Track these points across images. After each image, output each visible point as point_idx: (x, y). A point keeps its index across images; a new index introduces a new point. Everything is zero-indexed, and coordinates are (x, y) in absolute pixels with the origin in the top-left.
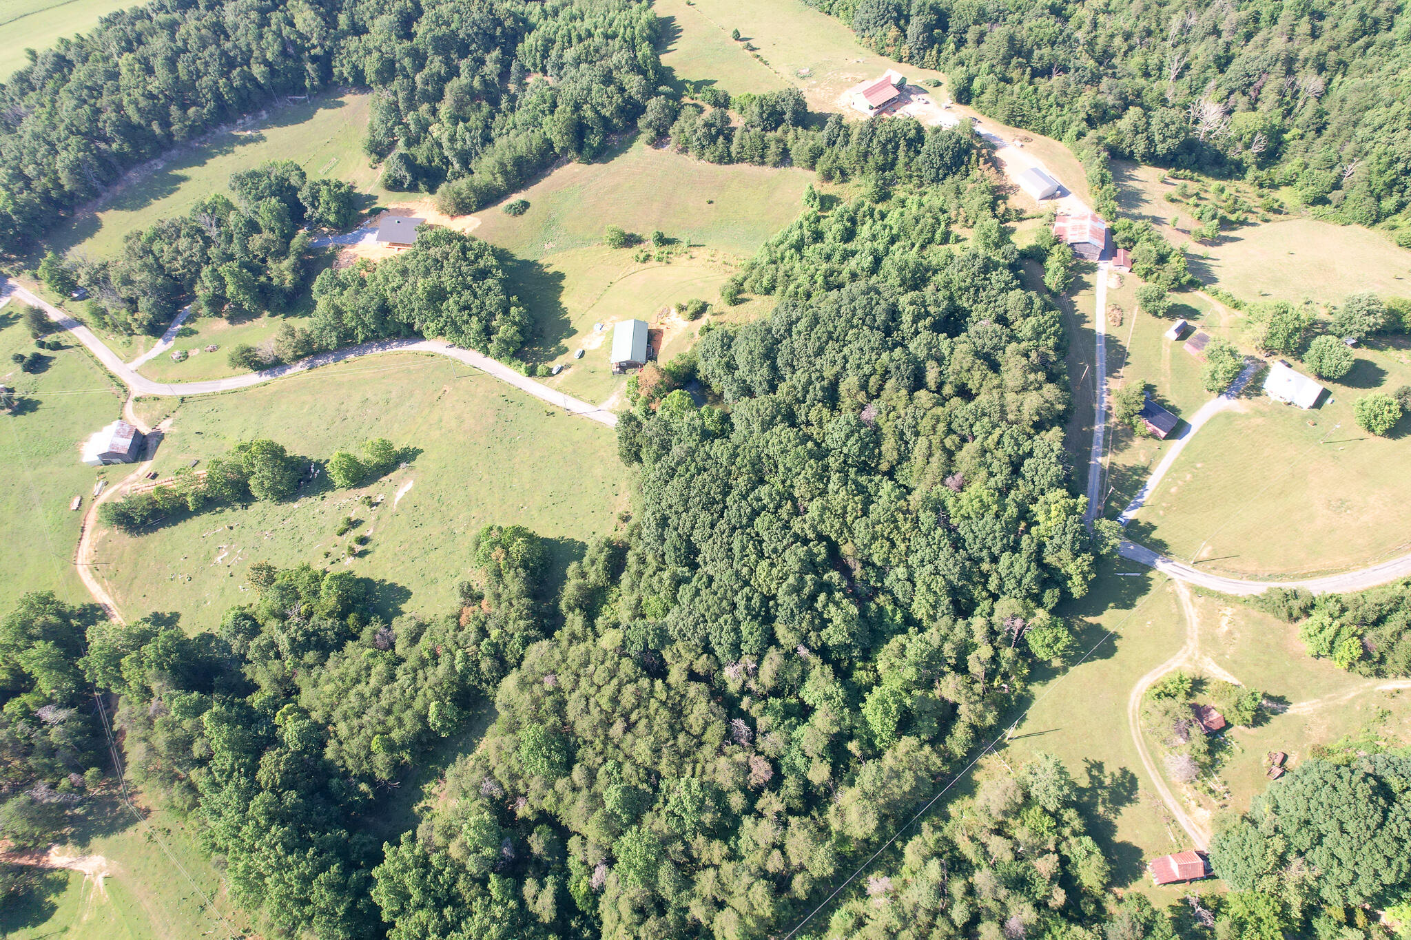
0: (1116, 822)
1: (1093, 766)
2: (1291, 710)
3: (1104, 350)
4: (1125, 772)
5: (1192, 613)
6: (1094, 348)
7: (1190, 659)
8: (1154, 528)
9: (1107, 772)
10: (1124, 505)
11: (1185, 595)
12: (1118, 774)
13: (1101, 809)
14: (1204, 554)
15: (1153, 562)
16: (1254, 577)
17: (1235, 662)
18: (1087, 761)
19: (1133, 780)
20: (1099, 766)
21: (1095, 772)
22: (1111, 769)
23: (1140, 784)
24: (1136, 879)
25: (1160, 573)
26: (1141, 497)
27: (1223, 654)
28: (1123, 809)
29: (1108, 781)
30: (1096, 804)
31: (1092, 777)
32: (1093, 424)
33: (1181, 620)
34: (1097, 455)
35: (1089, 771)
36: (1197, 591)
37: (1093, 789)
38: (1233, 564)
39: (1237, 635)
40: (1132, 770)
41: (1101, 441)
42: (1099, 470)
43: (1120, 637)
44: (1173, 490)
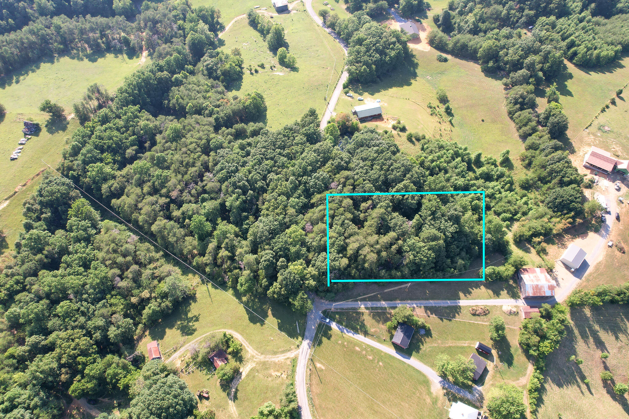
0: (174, 329)
1: (197, 318)
2: (231, 403)
3: (446, 305)
4: (195, 330)
5: (280, 358)
6: (445, 299)
7: (253, 356)
8: (329, 338)
9: (194, 323)
10: (339, 322)
11: (291, 355)
12: (194, 327)
13: (179, 323)
14: (318, 365)
15: (307, 339)
16: (309, 391)
17: (254, 377)
18: (199, 315)
19: (191, 334)
20: (197, 320)
21: (194, 319)
22: (196, 325)
23: (190, 337)
24: (152, 338)
25: (301, 342)
26: (348, 332)
27: (258, 371)
28: (179, 331)
29: (191, 324)
30: (181, 321)
31: (192, 318)
32: (384, 300)
33: (275, 353)
34: (365, 305)
35: (195, 316)
36: (294, 361)
37: (187, 319)
38: (315, 381)
39: (270, 379)
40: (196, 333)
41: (375, 306)
42: (356, 306)
43: (262, 325)
44: (357, 348)
